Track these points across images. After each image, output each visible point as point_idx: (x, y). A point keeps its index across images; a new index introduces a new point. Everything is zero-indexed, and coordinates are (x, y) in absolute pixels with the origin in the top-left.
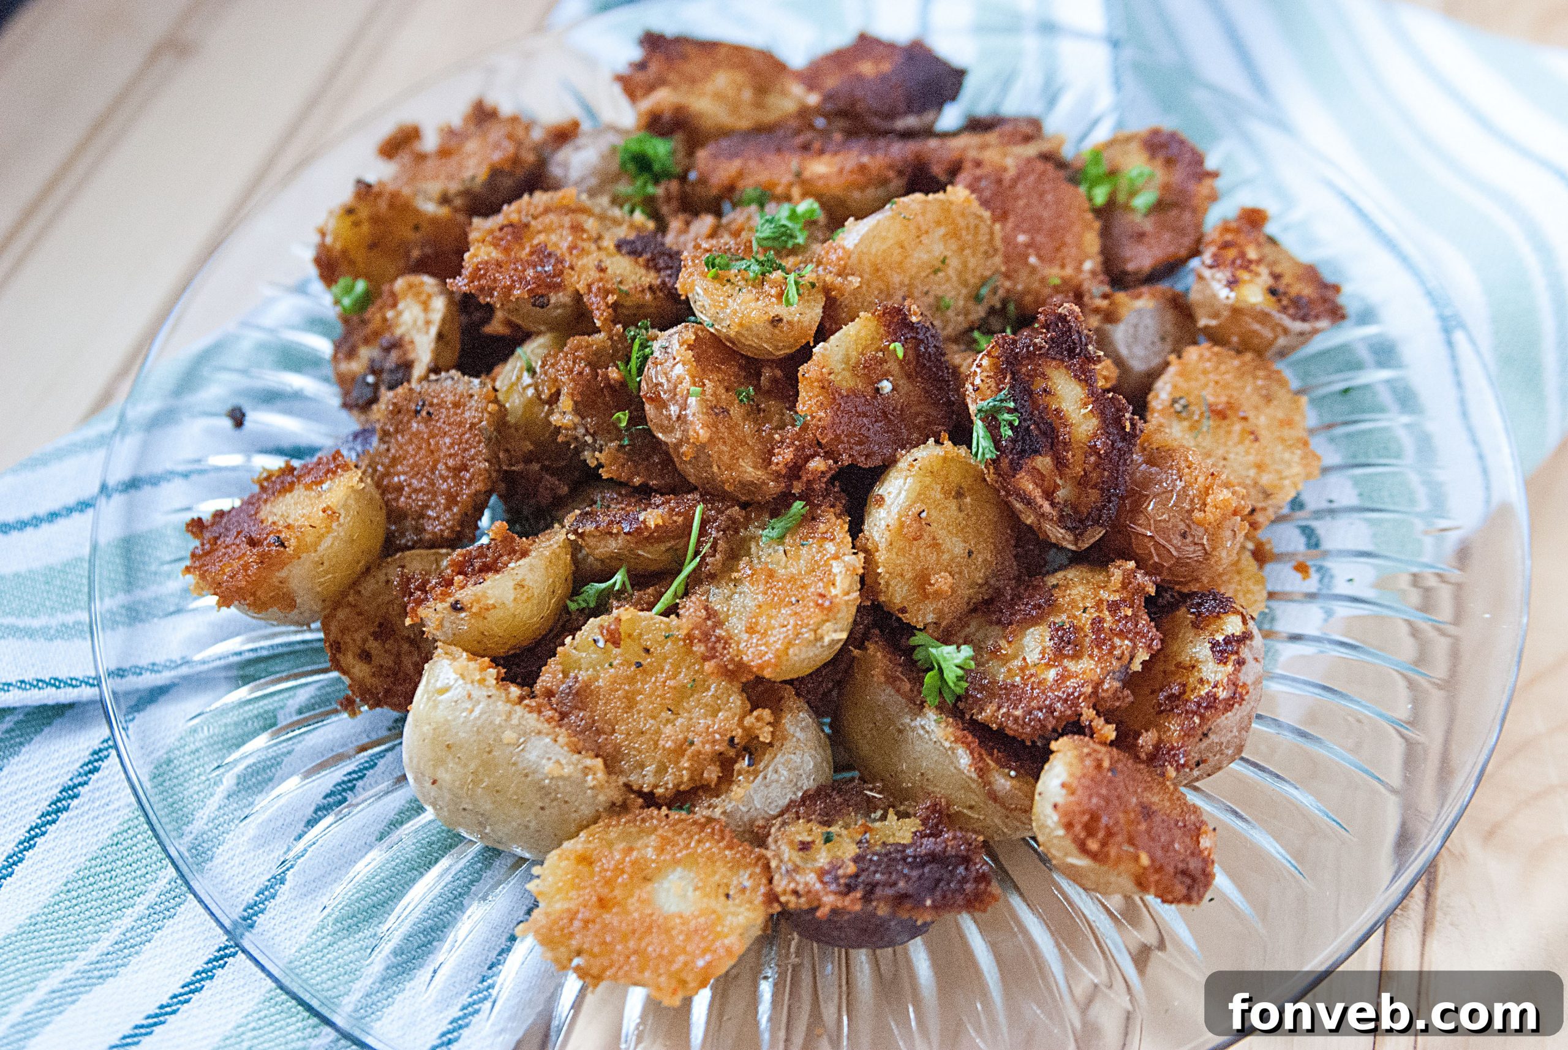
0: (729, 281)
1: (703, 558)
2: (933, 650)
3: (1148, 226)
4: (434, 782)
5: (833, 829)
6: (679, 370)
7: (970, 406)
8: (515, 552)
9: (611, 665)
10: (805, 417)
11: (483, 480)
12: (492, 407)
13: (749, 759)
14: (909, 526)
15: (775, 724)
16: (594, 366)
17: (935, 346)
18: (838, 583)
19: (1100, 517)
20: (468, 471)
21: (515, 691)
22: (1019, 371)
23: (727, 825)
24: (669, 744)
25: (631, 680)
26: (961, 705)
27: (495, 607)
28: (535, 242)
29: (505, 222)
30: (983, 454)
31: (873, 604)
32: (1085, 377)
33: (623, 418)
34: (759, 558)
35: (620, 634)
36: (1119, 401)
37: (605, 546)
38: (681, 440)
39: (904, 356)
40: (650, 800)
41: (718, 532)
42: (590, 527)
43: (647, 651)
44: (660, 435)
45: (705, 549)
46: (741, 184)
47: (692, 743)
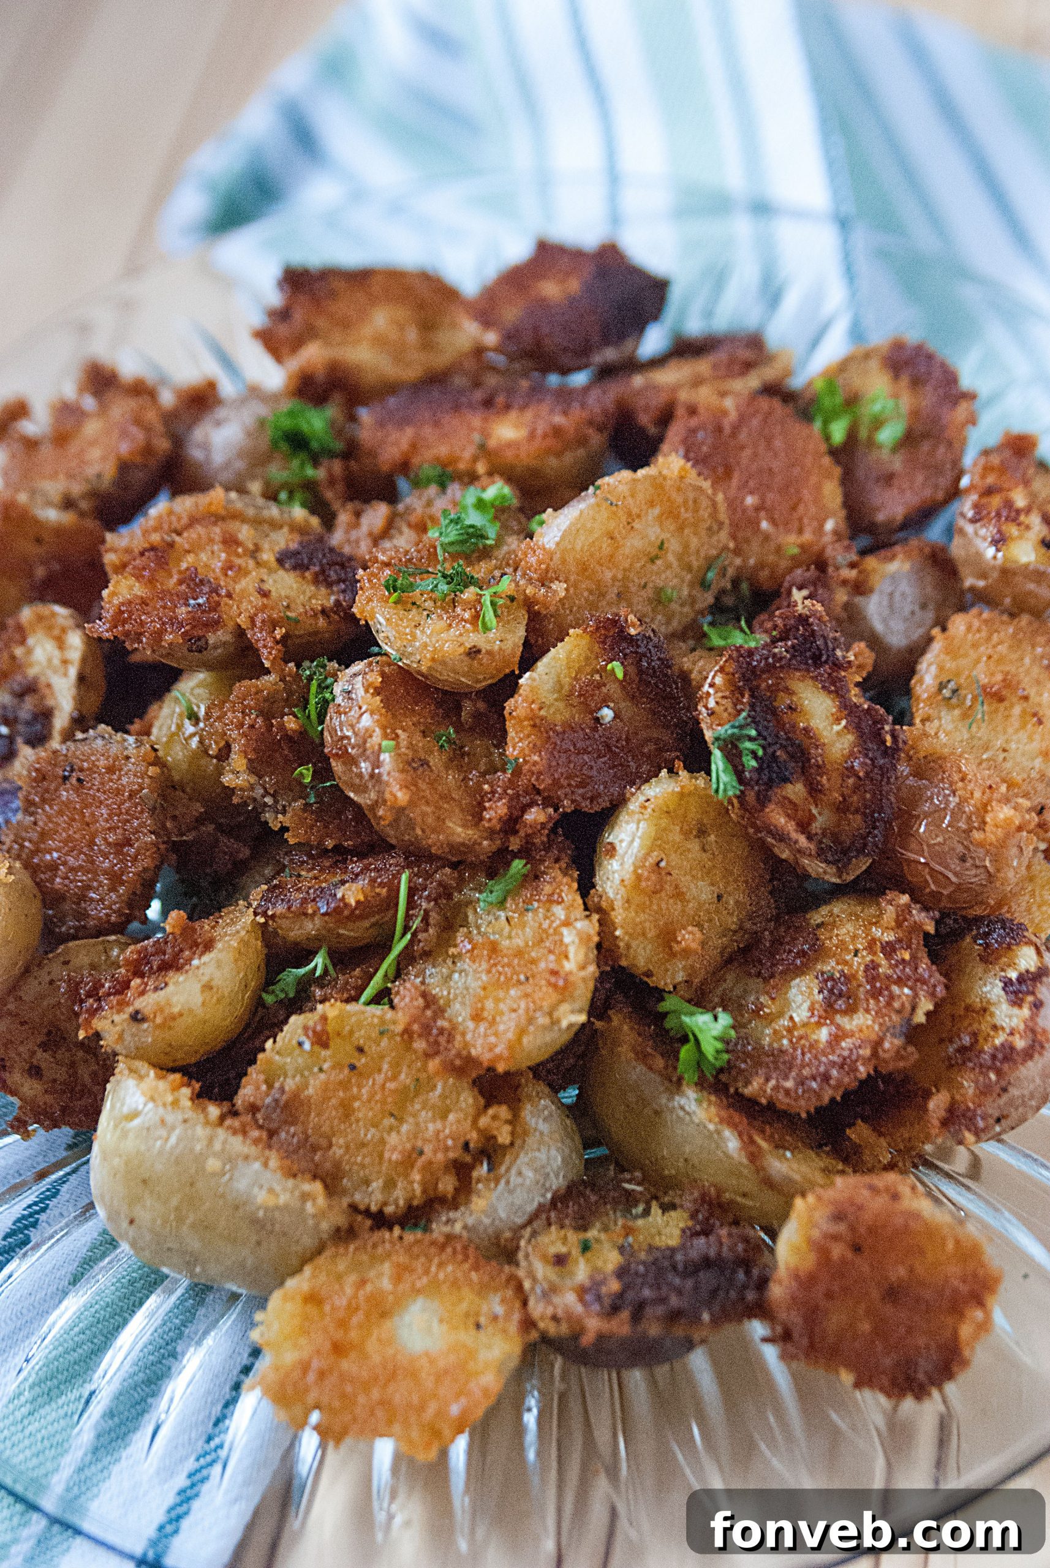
0: (414, 604)
1: (414, 935)
2: (686, 1019)
3: (897, 464)
4: (132, 1222)
5: (592, 1234)
6: (366, 721)
7: (705, 731)
8: (197, 945)
9: (321, 1070)
10: (517, 759)
11: (150, 856)
12: (152, 771)
13: (489, 1164)
14: (648, 879)
15: (514, 1120)
16: (267, 715)
17: (659, 659)
18: (571, 955)
19: (865, 845)
20: (131, 846)
21: (214, 1111)
22: (758, 687)
23: (470, 1241)
24: (395, 1157)
25: (345, 1085)
26: (723, 1078)
27: (181, 1015)
28: (184, 566)
29: (146, 545)
30: (725, 790)
31: (613, 968)
32: (834, 687)
33: (306, 773)
34: (478, 927)
35: (328, 1034)
36: (877, 711)
37: (301, 928)
38: (377, 801)
39: (625, 675)
40: (380, 1220)
41: (429, 902)
42: (280, 908)
43: (361, 1050)
44: (352, 795)
45: (416, 924)
46: (415, 461)
47: (421, 1153)
